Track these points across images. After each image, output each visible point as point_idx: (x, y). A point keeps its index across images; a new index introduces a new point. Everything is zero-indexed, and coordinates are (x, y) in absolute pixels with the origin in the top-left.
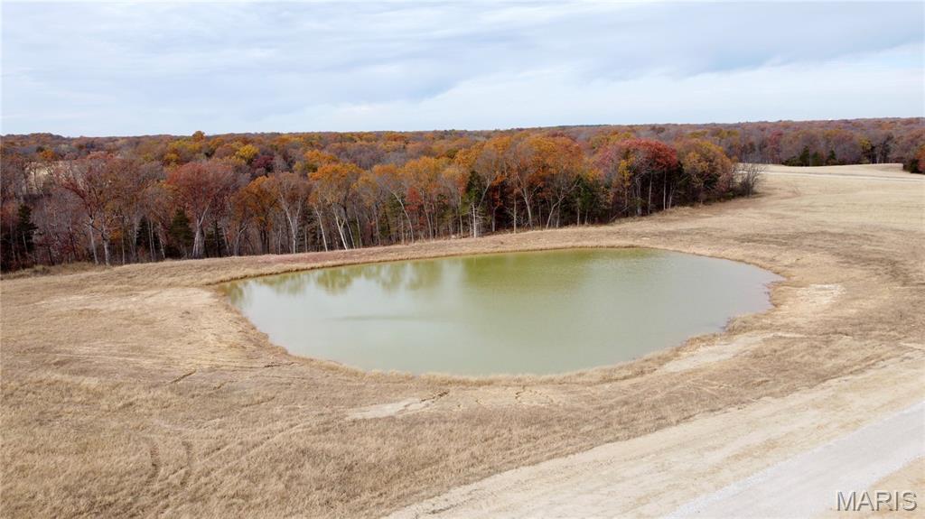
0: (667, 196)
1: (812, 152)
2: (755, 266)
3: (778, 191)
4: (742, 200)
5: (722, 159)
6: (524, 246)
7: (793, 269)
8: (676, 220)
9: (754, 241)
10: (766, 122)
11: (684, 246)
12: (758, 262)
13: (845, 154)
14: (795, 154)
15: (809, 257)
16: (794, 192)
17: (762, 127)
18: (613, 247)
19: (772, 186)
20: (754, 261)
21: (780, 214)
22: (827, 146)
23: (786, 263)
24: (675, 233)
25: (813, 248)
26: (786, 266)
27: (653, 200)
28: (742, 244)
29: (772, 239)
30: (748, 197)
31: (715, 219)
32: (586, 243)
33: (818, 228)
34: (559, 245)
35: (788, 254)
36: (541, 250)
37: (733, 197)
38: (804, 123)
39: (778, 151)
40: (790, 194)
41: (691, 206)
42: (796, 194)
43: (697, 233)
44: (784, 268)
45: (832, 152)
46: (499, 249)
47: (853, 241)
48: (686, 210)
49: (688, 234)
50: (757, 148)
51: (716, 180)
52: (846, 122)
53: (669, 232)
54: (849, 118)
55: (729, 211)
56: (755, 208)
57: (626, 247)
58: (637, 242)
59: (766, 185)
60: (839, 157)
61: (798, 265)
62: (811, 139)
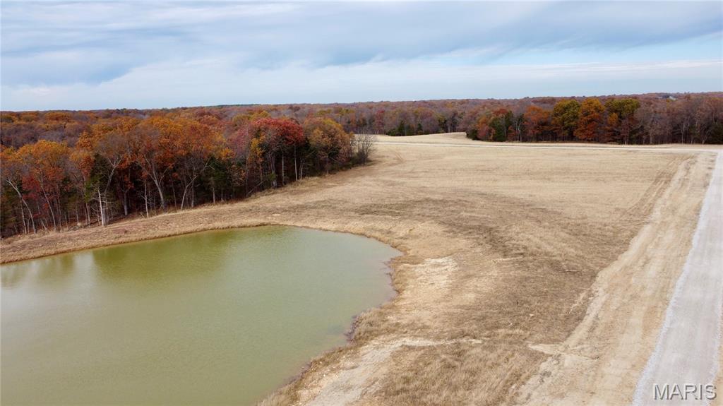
0: (298, 168)
1: (406, 125)
2: (374, 240)
3: (386, 159)
4: (360, 168)
5: (341, 134)
6: (151, 233)
7: (408, 241)
8: (306, 191)
9: (372, 213)
10: (372, 102)
11: (312, 220)
12: (377, 234)
13: (428, 126)
14: (395, 126)
15: (421, 227)
16: (398, 159)
17: (370, 105)
18: (244, 227)
19: (381, 155)
20: (373, 234)
21: (390, 181)
22: (415, 121)
23: (401, 235)
24: (303, 207)
25: (422, 218)
26: (401, 238)
27: (287, 172)
28: (362, 216)
29: (386, 210)
30: (364, 165)
31: (339, 188)
32: (218, 224)
33: (422, 196)
34: (189, 229)
35: (401, 225)
36: (170, 236)
37: (353, 166)
38: (398, 103)
39: (383, 124)
40: (395, 161)
41: (320, 175)
42: (400, 161)
43: (323, 206)
44: (400, 240)
45: (419, 124)
46: (120, 240)
47: (452, 208)
48: (314, 180)
49: (315, 208)
50: (368, 123)
51: (338, 152)
52: (424, 102)
53: (298, 206)
54: (426, 100)
55: (351, 180)
56: (371, 175)
57: (257, 226)
58: (269, 219)
59: (377, 154)
60: (424, 128)
61: (412, 236)
62: (404, 116)
